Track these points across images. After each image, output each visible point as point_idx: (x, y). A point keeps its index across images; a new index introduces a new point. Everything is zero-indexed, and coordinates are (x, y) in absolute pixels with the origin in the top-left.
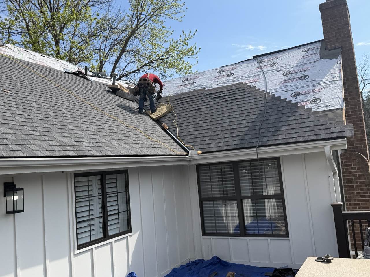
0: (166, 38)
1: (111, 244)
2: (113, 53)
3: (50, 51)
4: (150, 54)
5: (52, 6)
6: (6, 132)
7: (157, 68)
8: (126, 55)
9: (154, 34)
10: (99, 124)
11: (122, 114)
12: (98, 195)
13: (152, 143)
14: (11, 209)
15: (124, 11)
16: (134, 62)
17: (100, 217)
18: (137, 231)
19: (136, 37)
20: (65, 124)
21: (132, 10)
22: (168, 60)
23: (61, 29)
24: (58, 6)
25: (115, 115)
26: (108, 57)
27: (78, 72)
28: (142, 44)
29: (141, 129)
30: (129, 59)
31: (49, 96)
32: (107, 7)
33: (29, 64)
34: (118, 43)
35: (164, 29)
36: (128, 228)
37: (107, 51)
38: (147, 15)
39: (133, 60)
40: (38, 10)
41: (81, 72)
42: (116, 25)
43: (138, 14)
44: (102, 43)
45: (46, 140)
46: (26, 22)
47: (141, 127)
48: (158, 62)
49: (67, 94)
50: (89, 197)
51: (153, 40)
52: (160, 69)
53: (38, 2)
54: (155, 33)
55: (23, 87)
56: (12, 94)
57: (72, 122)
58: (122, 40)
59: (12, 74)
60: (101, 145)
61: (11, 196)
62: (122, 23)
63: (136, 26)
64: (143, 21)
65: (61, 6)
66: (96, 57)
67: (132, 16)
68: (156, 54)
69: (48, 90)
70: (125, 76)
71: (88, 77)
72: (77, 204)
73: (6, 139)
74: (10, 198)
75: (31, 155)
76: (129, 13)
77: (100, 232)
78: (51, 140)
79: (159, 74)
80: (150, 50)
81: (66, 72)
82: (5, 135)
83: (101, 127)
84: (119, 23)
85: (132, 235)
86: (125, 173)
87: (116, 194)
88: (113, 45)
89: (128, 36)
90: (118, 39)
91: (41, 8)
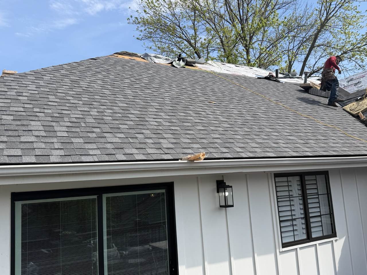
0: (361, 24)
1: (315, 246)
2: (302, 51)
3: (242, 61)
4: (344, 44)
5: (242, 18)
6: (215, 137)
7: (352, 59)
8: (316, 50)
9: (347, 22)
10: (294, 125)
11: (317, 113)
12: (298, 195)
13: (354, 142)
14: (223, 204)
15: (311, 6)
16: (325, 56)
17: (301, 218)
18: (344, 236)
19: (326, 30)
20: (263, 127)
21: (321, 3)
22: (365, 48)
23: (251, 38)
24: (247, 17)
25: (310, 115)
26: (297, 56)
27: (269, 76)
28: (333, 35)
29: (340, 127)
30: (319, 54)
31: (246, 102)
32: (294, 6)
33: (227, 76)
34: (307, 40)
35: (358, 15)
36: (333, 232)
37: (296, 50)
38: (337, 4)
39: (324, 55)
40: (230, 25)
41: (272, 76)
42: (304, 22)
43: (327, 6)
44: (290, 43)
45: (247, 143)
46: (221, 38)
47: (340, 125)
48: (353, 51)
49: (262, 99)
50: (290, 198)
51: (346, 29)
52: (356, 59)
53: (230, 18)
54: (348, 20)
55: (224, 97)
56: (216, 104)
57: (268, 124)
58: (311, 36)
59: (215, 86)
60: (298, 145)
61: (223, 192)
62: (311, 19)
63: (326, 18)
64: (333, 11)
65: (250, 16)
66: (285, 58)
67: (320, 8)
68: (351, 44)
69: (245, 97)
70: (316, 72)
71: (279, 79)
72: (278, 203)
73: (216, 143)
74: (222, 194)
75: (237, 156)
76: (317, 7)
77: (303, 233)
78: (252, 142)
79: (355, 64)
80: (343, 40)
81: (258, 78)
82: (215, 140)
83: (297, 128)
84: (307, 20)
85: (337, 240)
86: (325, 174)
87: (317, 196)
88: (302, 43)
89: (317, 30)
90: (307, 35)
91: (232, 22)
